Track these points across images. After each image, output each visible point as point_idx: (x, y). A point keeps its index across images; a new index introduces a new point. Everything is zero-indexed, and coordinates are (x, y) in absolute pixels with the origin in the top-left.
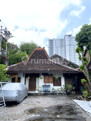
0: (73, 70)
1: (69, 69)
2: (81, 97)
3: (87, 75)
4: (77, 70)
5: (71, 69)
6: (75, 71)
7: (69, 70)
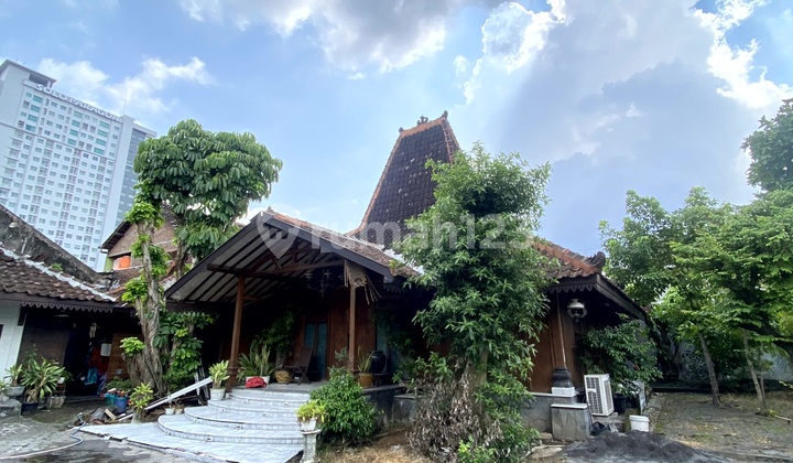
0: (90, 293)
1: (71, 287)
2: (108, 412)
3: (152, 323)
4: (114, 300)
5: (78, 288)
6: (103, 302)
7: (71, 296)
